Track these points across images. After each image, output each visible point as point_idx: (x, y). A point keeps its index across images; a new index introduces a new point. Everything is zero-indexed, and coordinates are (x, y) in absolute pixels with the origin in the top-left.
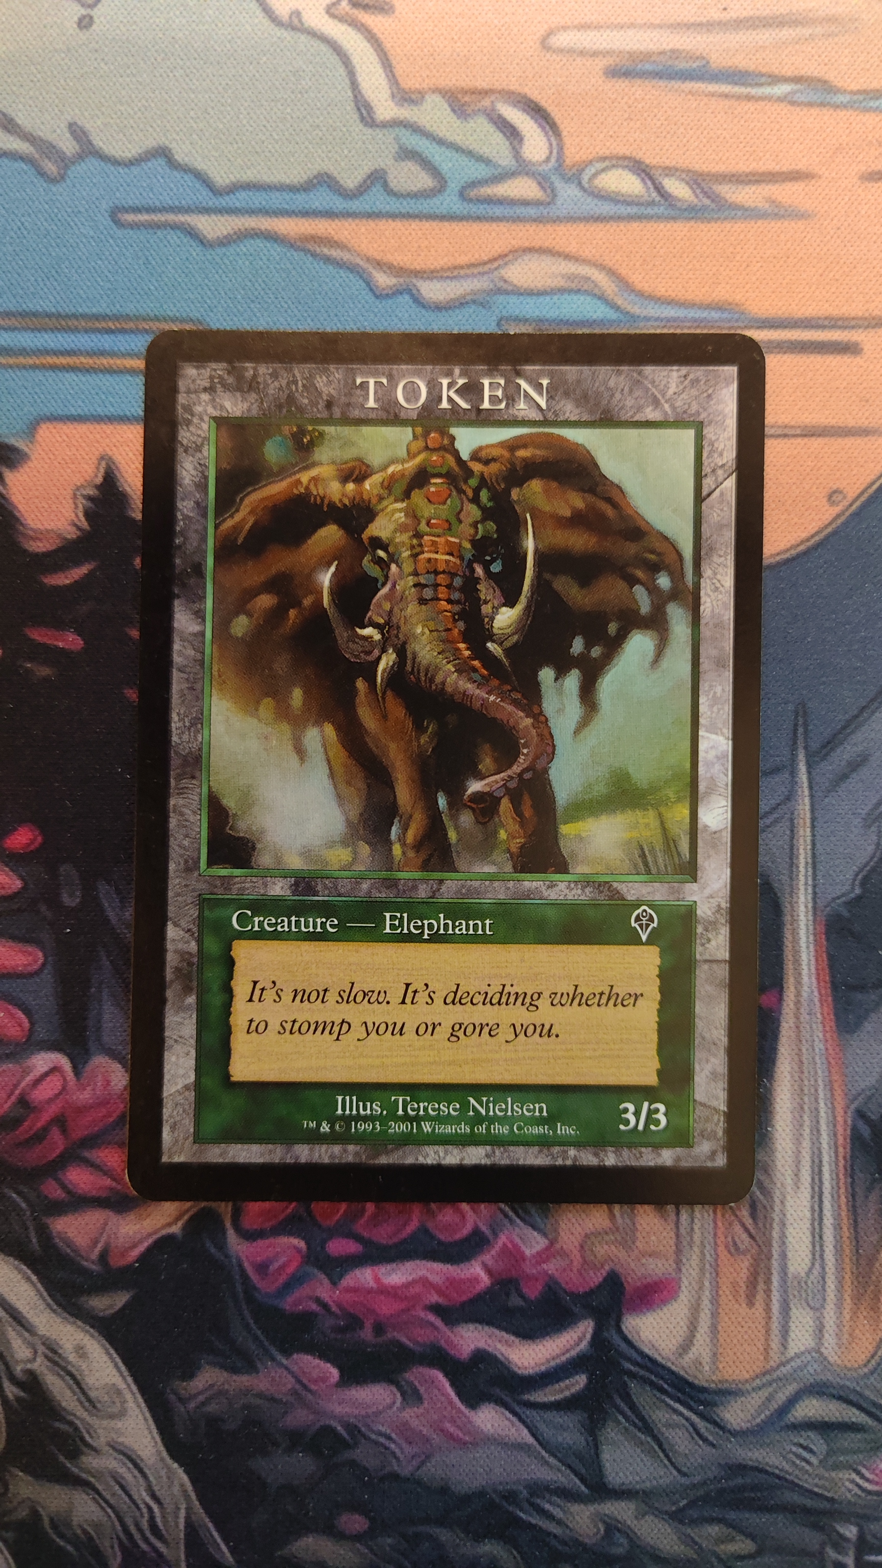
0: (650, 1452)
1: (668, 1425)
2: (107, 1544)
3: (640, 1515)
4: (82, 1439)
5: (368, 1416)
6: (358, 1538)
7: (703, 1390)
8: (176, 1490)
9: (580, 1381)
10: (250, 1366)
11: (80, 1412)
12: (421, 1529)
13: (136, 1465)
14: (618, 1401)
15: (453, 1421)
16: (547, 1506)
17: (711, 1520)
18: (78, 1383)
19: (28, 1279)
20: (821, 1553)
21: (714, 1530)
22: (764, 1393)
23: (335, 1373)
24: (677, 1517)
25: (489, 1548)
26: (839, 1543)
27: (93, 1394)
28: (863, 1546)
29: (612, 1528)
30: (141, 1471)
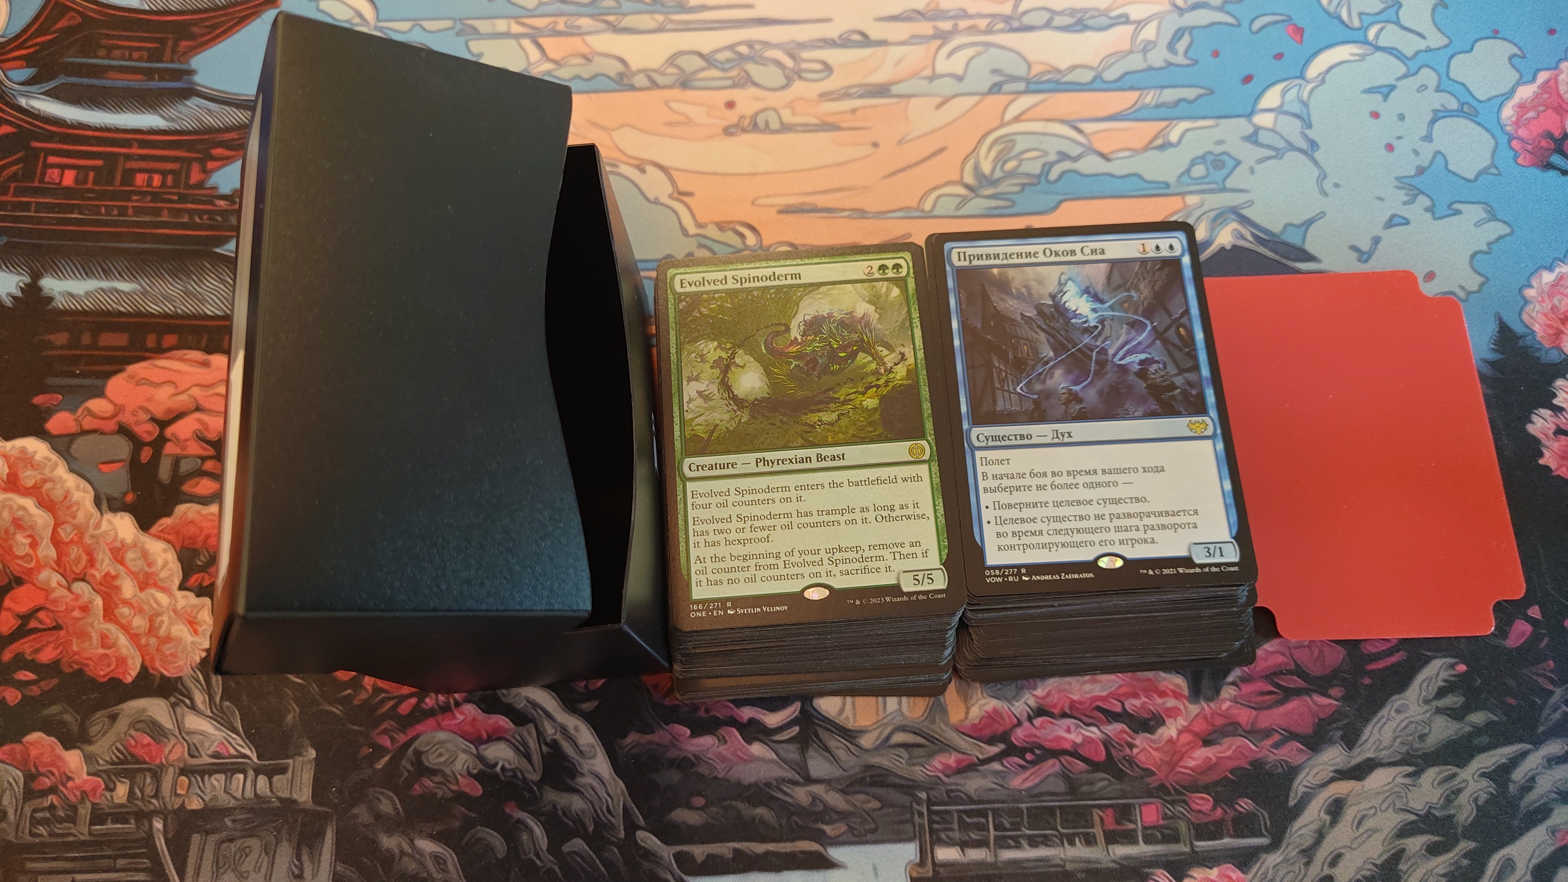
0: (831, 762)
1: (837, 748)
2: (587, 820)
3: (827, 792)
4: (577, 770)
5: (703, 750)
6: (702, 809)
7: (850, 731)
8: (619, 791)
9: (796, 729)
10: (652, 732)
11: (576, 757)
12: (728, 802)
13: (600, 780)
14: (815, 738)
15: (741, 751)
16: (785, 789)
17: (860, 792)
18: (575, 744)
19: (554, 698)
20: (912, 806)
21: (861, 797)
22: (878, 731)
23: (689, 732)
24: (843, 791)
25: (761, 811)
26: (919, 802)
27: (581, 748)
28: (930, 802)
29: (815, 798)
30: (603, 783)
